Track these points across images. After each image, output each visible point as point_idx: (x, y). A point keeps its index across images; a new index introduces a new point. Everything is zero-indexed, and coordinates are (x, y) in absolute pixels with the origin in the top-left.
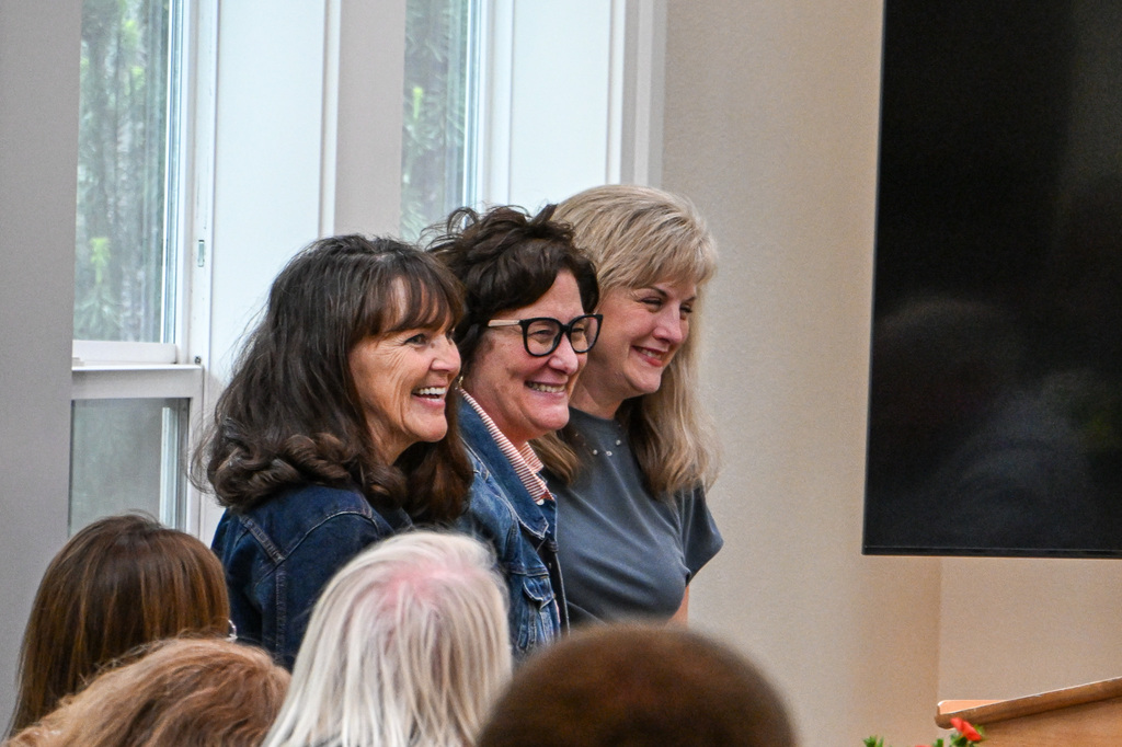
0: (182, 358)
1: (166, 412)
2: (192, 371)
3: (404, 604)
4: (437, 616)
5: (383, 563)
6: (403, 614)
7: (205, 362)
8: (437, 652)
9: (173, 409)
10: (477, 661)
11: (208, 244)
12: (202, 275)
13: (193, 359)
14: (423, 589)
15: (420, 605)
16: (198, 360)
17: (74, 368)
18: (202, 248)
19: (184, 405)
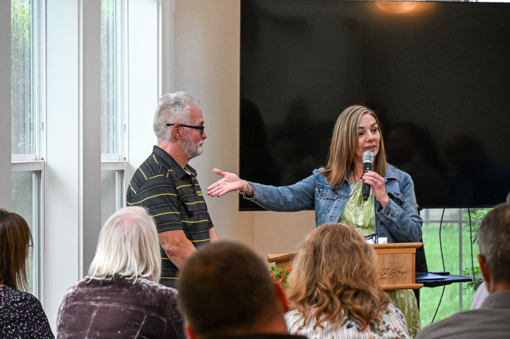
0: (38, 159)
1: (34, 175)
2: (41, 162)
3: (128, 227)
4: (138, 229)
5: (119, 216)
6: (128, 230)
7: (45, 159)
8: (140, 239)
9: (36, 174)
10: (151, 240)
11: (45, 124)
12: (44, 133)
13: (41, 159)
14: (133, 222)
15: (133, 226)
16: (43, 159)
17: (12, 162)
18: (43, 125)
19: (39, 173)
